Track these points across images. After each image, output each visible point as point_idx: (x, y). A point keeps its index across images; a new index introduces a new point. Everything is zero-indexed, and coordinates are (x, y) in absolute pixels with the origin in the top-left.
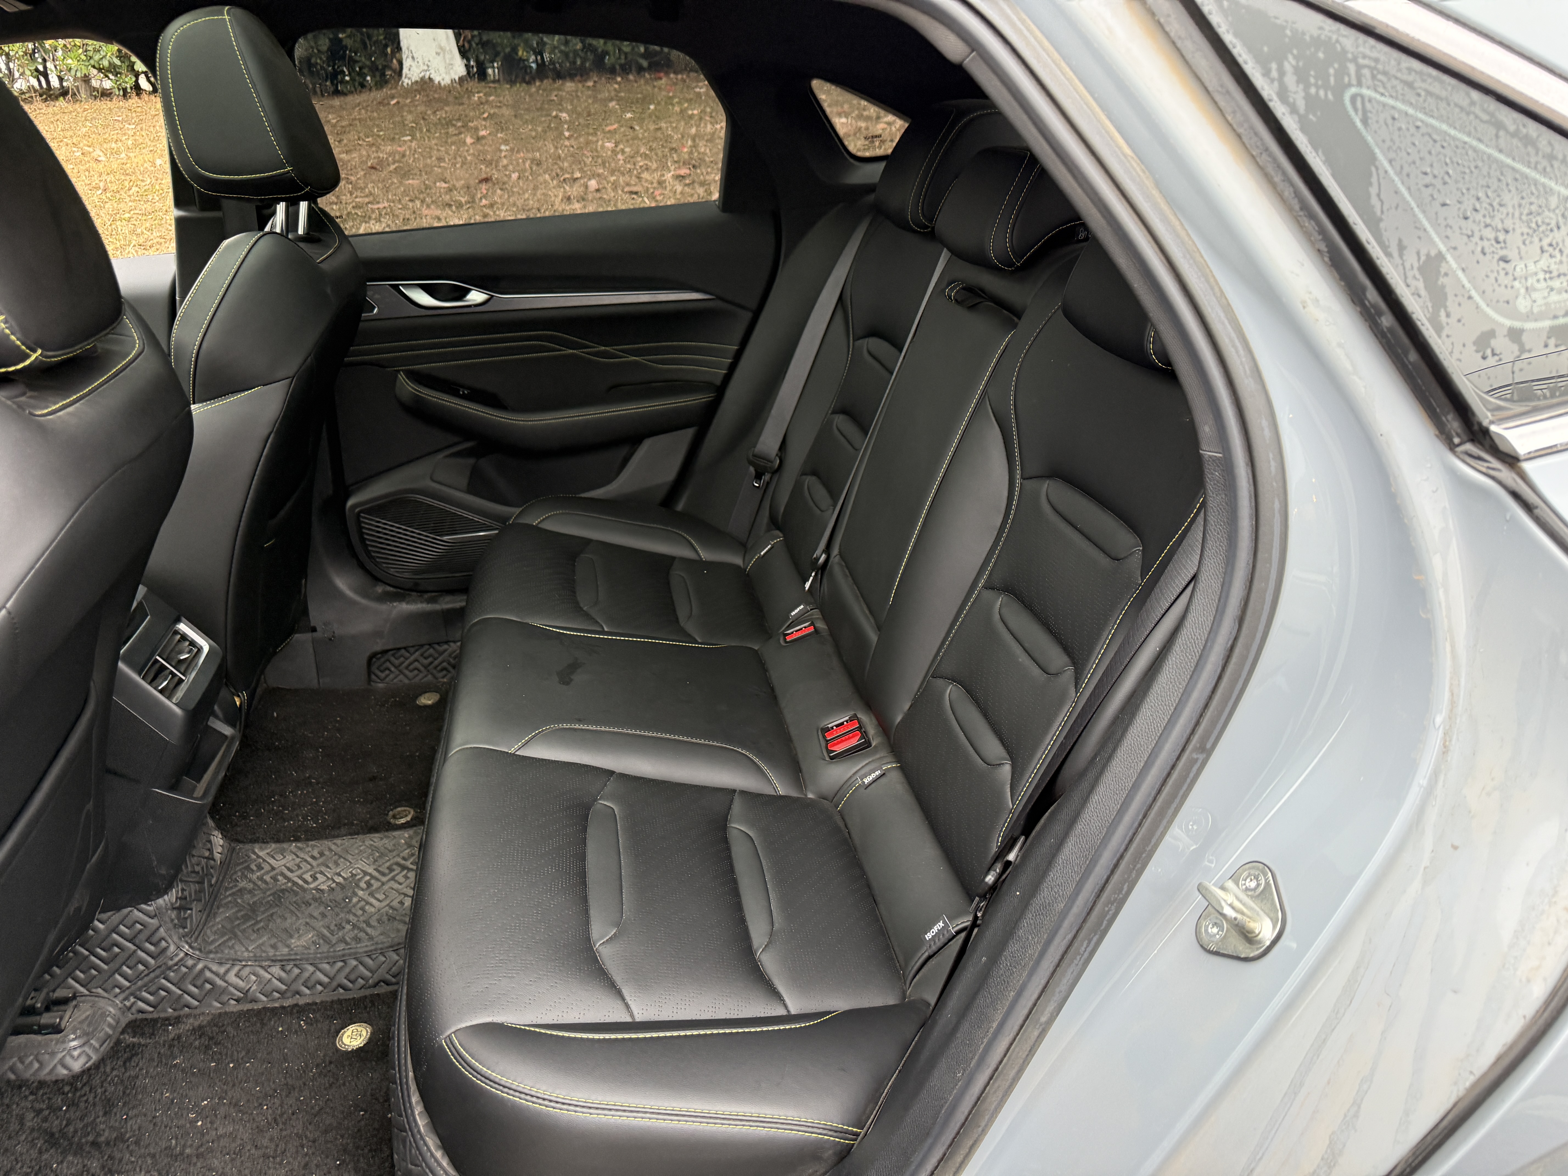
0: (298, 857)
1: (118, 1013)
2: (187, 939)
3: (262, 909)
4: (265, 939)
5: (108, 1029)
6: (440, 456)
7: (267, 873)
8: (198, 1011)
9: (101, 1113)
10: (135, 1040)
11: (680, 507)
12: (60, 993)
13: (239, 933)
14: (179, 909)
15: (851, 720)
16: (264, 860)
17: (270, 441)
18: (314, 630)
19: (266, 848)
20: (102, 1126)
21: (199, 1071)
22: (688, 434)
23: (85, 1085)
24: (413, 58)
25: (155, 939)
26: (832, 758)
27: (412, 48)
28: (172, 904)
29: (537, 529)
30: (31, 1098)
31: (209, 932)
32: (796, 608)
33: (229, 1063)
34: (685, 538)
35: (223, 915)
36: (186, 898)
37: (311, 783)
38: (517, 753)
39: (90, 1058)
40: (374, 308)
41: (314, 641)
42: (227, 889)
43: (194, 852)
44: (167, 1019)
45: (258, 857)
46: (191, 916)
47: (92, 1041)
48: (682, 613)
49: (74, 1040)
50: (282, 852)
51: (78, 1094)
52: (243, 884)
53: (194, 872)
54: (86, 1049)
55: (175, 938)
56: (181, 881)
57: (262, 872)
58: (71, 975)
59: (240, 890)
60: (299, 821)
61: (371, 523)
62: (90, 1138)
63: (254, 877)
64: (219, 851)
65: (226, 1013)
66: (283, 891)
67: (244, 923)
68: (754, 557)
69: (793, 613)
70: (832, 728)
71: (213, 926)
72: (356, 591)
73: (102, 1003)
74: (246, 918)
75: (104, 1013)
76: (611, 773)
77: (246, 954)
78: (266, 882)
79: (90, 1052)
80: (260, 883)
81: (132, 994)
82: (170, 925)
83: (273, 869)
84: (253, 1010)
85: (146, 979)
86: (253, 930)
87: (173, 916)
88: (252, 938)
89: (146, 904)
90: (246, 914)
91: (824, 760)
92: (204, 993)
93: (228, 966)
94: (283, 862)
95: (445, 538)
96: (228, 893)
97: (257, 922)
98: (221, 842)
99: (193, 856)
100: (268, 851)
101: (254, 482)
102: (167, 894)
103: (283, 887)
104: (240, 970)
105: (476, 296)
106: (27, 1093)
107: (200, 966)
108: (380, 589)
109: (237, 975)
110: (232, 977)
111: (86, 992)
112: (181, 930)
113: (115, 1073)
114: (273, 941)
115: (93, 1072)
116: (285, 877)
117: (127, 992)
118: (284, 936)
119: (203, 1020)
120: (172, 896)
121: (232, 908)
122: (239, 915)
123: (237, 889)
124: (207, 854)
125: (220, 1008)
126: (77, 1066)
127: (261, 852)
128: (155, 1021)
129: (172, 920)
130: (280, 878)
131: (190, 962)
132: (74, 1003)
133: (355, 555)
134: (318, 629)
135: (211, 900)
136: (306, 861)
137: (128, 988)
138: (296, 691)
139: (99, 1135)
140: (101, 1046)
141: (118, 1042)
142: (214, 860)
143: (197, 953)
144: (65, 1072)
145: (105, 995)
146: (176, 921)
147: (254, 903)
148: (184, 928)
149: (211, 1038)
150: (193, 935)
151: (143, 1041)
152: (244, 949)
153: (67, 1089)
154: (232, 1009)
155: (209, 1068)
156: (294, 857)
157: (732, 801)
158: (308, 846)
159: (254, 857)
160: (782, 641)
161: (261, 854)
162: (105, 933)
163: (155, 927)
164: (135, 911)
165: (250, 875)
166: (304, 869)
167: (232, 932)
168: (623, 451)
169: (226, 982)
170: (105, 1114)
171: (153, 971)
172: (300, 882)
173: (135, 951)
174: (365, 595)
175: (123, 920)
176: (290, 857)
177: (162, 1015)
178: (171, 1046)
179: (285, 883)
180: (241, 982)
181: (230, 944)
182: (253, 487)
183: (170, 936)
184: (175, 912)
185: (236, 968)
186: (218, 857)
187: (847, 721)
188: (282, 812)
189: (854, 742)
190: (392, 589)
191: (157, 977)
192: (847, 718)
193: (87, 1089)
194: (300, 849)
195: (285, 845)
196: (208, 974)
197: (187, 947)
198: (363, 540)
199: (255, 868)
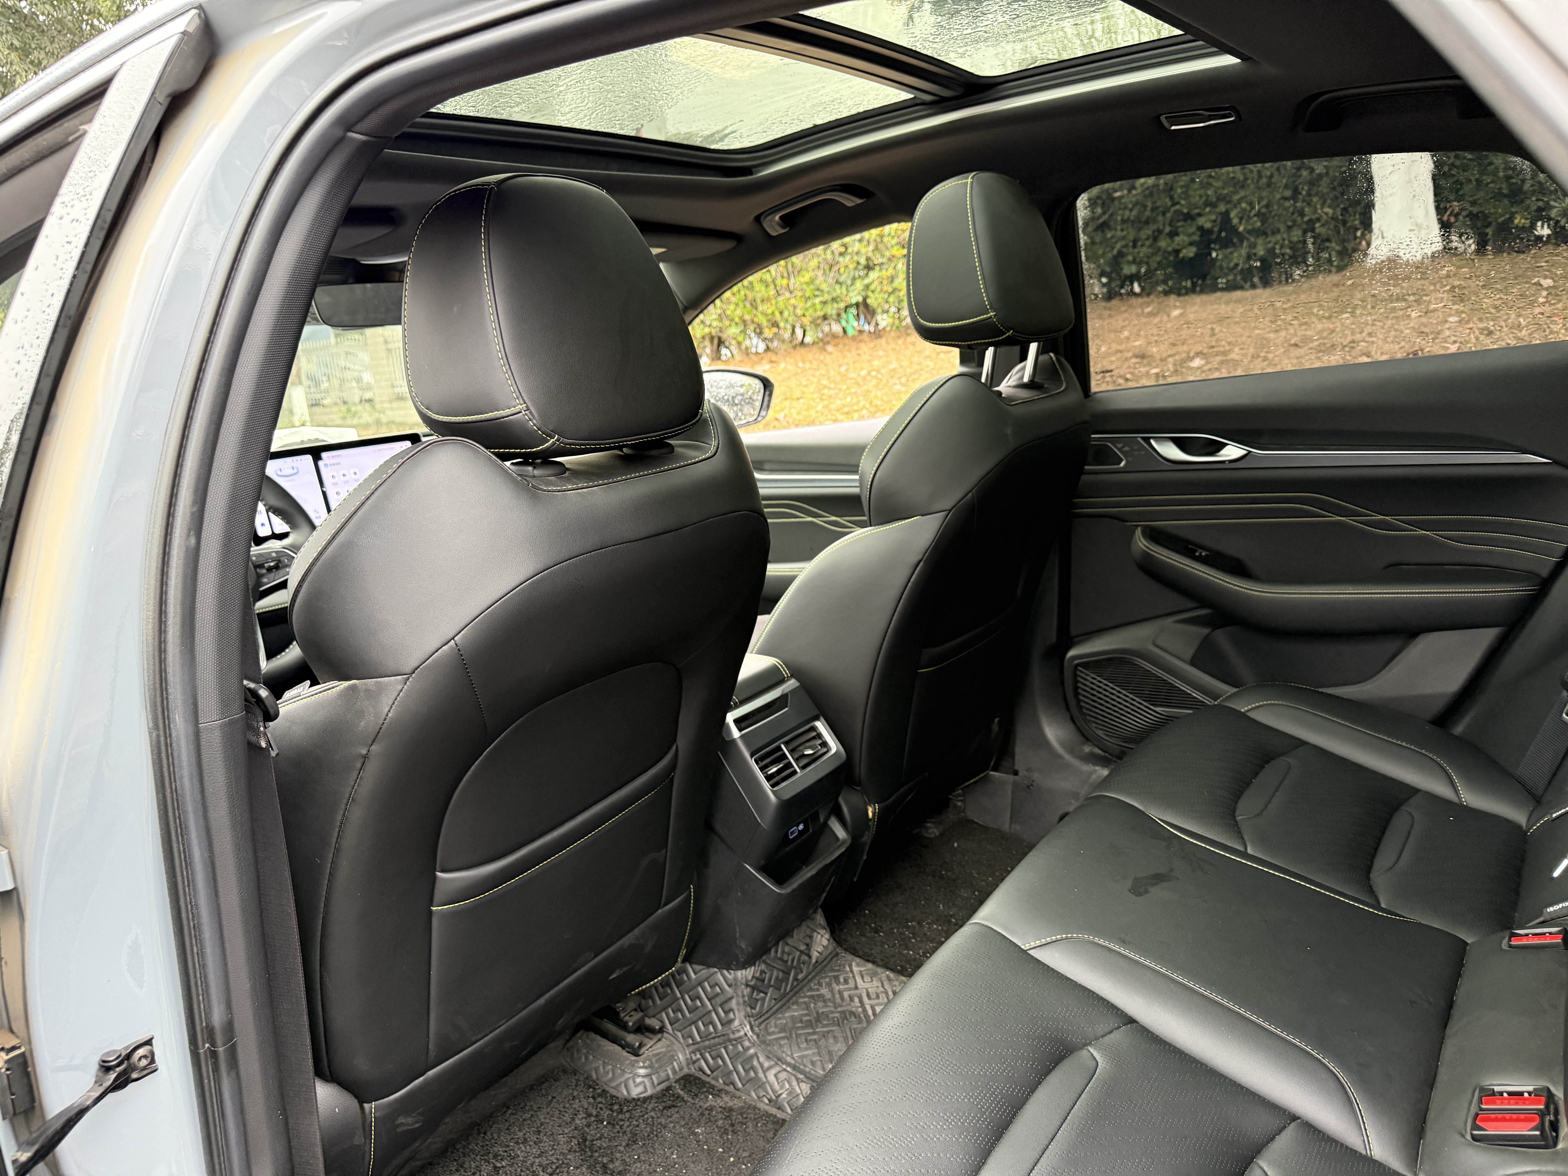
0: (883, 986)
1: (684, 1063)
2: (752, 1019)
3: (825, 1022)
4: (810, 1052)
5: (670, 1072)
6: (1169, 621)
7: (850, 989)
8: (738, 1093)
9: (624, 1144)
10: (681, 1093)
11: (1459, 729)
12: (654, 1023)
13: (794, 1036)
14: (753, 988)
15: (1536, 1093)
16: (854, 977)
17: (919, 568)
18: (1016, 773)
19: (862, 966)
20: (618, 1155)
21: (708, 1149)
22: (1486, 637)
23: (628, 1111)
24: (1383, 238)
25: (726, 1008)
26: (1475, 1138)
27: (1384, 229)
28: (747, 981)
29: (1243, 716)
30: (591, 1100)
31: (772, 1023)
32: (1557, 903)
33: (731, 1156)
34: (1443, 769)
35: (795, 1012)
36: (763, 981)
37: (950, 922)
38: (1031, 952)
39: (646, 1090)
40: (1121, 460)
41: (1015, 785)
42: (811, 989)
43: (789, 941)
44: (713, 1087)
45: (852, 971)
46: (763, 999)
47: (653, 1077)
48: (1383, 860)
49: (641, 1068)
50: (873, 975)
51: (620, 1117)
52: (824, 991)
53: (781, 959)
54: (646, 1080)
55: (742, 1013)
56: (765, 962)
57: (846, 986)
58: (665, 1009)
59: (819, 996)
60: (919, 954)
61: (1091, 679)
62: (605, 1160)
63: (836, 988)
64: (819, 950)
65: (755, 1108)
66: (852, 1013)
67: (803, 1028)
68: (1543, 817)
69: (1551, 909)
70: (1501, 1094)
71: (780, 1018)
72: (1062, 744)
73: (677, 1046)
74: (809, 1024)
75: (673, 1056)
76: (1131, 1021)
77: (789, 1059)
78: (842, 998)
79: (648, 1085)
80: (837, 996)
81: (699, 1050)
82: (741, 1000)
83: (856, 988)
84: (775, 1116)
85: (712, 1041)
86: (806, 1040)
87: (745, 993)
88: (802, 1046)
89: (727, 970)
90: (810, 1021)
91: (1463, 1136)
92: (747, 1079)
93: (772, 1063)
94: (867, 985)
95: (1158, 709)
96: (809, 994)
97: (814, 1033)
98: (825, 942)
99: (787, 944)
100: (862, 969)
101: (900, 605)
102: (746, 968)
103: (854, 1009)
104: (780, 1072)
105: (1232, 451)
106: (591, 1095)
107: (752, 1051)
108: (1087, 749)
109: (776, 1075)
110: (771, 1076)
111: (671, 1032)
112: (748, 1009)
113: (652, 1114)
114: (817, 1058)
115: (639, 1103)
116: (861, 1001)
117: (696, 1046)
118: (827, 1058)
119: (735, 1104)
120: (748, 973)
121: (803, 1009)
122: (805, 1018)
123: (817, 993)
124: (803, 948)
125: (754, 1101)
126: (636, 1092)
127: (857, 967)
128: (704, 1083)
129: (743, 996)
130: (856, 1000)
131: (747, 1044)
132: (659, 1036)
133: (1068, 708)
134: (1020, 774)
135: (791, 994)
136: (887, 993)
137: (698, 1043)
138: (985, 829)
139: (612, 1161)
140: (659, 1084)
141: (669, 1088)
142: (810, 957)
143: (755, 1037)
144: (625, 1093)
145: (681, 1040)
146: (746, 999)
147: (823, 1013)
148: (754, 1009)
149: (732, 1125)
150: (760, 1018)
151: (686, 1097)
152: (789, 1053)
153: (616, 1107)
154: (761, 1106)
155: (717, 1151)
156: (880, 985)
157: (1284, 1127)
158: (897, 980)
159: (848, 969)
160: (1505, 941)
161: (855, 969)
162: (694, 983)
163: (729, 996)
164: (719, 975)
165: (834, 985)
166: (881, 1001)
167: (789, 1032)
168: (1390, 646)
169: (766, 1077)
170: (628, 1145)
171: (718, 1037)
172: (870, 1012)
173: (710, 1011)
174: (1071, 750)
175: (708, 978)
176: (876, 983)
177: (713, 1082)
178: (702, 1114)
179: (858, 1007)
180: (776, 1084)
181: (782, 1042)
182: (898, 609)
183: (739, 1010)
184: (749, 989)
185: (777, 1069)
186: (815, 955)
187: (1530, 1093)
188: (910, 938)
189: (1527, 1130)
190: (1100, 752)
191: (720, 1044)
192: (1531, 1088)
193: (627, 1115)
194: (889, 979)
195: (879, 970)
196: (755, 1063)
197: (748, 1027)
198: (1076, 694)
199: (842, 980)
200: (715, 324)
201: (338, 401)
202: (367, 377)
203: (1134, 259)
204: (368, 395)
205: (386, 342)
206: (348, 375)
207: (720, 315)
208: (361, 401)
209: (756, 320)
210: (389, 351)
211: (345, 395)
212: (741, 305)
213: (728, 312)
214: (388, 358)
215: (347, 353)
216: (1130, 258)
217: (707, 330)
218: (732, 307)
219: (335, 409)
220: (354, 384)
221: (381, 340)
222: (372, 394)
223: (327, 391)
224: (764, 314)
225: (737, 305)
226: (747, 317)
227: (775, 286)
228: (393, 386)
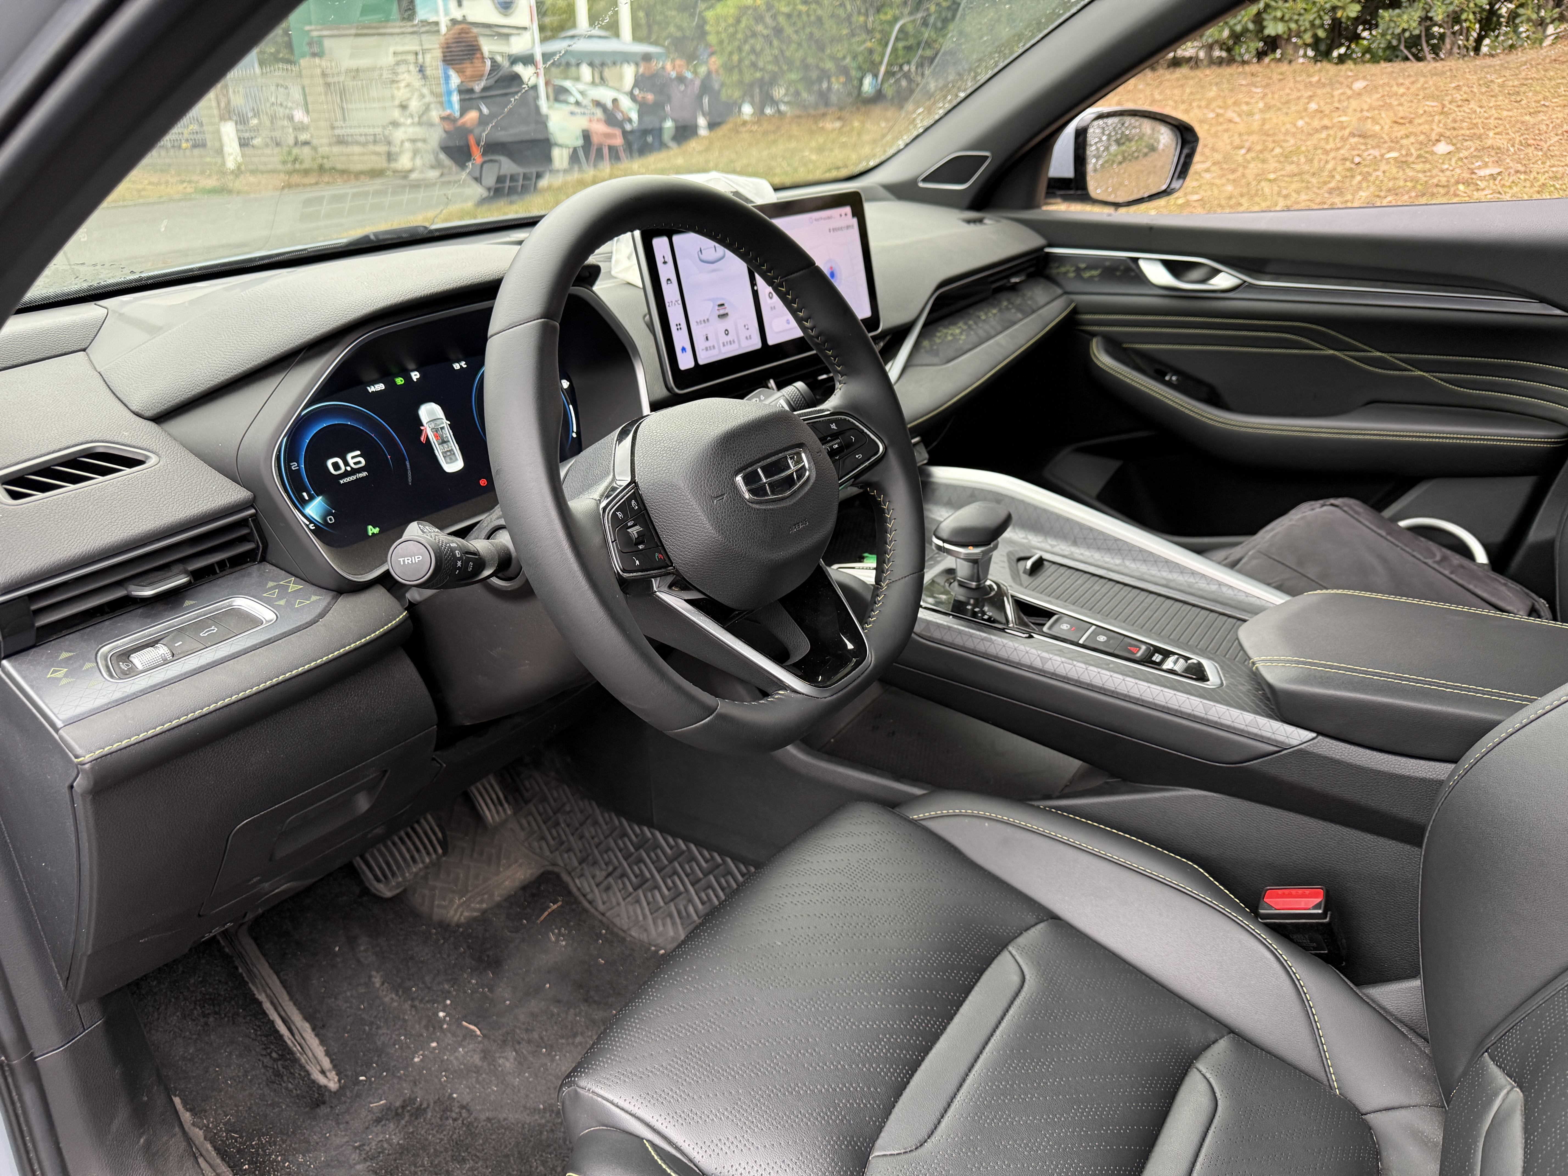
200: (770, 67)
201: (268, 141)
202: (299, 115)
203: (1283, 17)
204: (303, 137)
205: (324, 75)
206: (281, 111)
207: (776, 57)
208: (296, 144)
209: (821, 65)
210: (328, 85)
211: (277, 134)
212: (805, 45)
213: (788, 54)
214: (326, 94)
215: (277, 86)
216: (1279, 14)
217: (758, 75)
218: (793, 46)
219: (268, 151)
220: (286, 123)
221: (319, 71)
222: (309, 135)
223: (256, 129)
224: (833, 58)
225: (800, 45)
226: (811, 60)
227: (850, 23)
228: (333, 128)
